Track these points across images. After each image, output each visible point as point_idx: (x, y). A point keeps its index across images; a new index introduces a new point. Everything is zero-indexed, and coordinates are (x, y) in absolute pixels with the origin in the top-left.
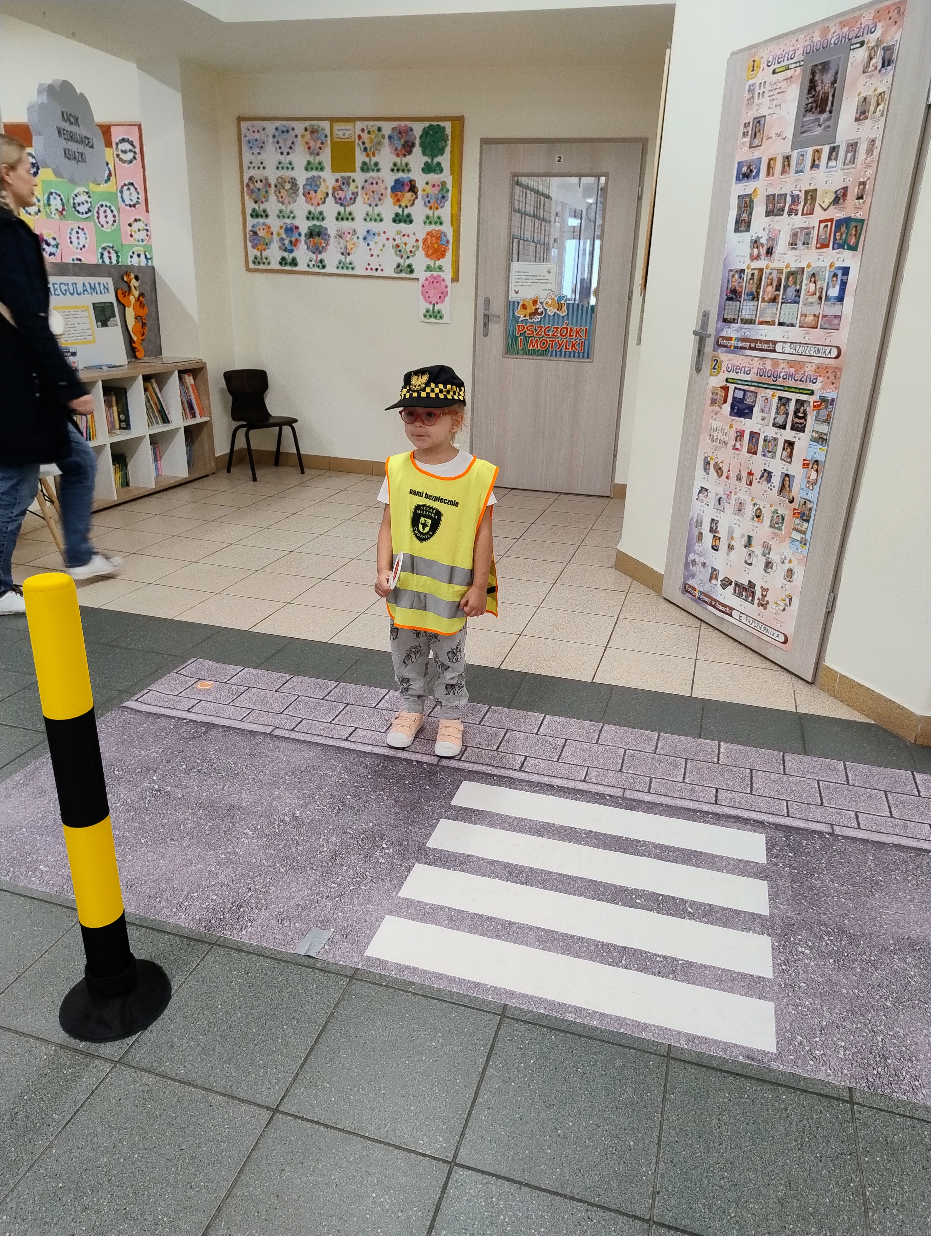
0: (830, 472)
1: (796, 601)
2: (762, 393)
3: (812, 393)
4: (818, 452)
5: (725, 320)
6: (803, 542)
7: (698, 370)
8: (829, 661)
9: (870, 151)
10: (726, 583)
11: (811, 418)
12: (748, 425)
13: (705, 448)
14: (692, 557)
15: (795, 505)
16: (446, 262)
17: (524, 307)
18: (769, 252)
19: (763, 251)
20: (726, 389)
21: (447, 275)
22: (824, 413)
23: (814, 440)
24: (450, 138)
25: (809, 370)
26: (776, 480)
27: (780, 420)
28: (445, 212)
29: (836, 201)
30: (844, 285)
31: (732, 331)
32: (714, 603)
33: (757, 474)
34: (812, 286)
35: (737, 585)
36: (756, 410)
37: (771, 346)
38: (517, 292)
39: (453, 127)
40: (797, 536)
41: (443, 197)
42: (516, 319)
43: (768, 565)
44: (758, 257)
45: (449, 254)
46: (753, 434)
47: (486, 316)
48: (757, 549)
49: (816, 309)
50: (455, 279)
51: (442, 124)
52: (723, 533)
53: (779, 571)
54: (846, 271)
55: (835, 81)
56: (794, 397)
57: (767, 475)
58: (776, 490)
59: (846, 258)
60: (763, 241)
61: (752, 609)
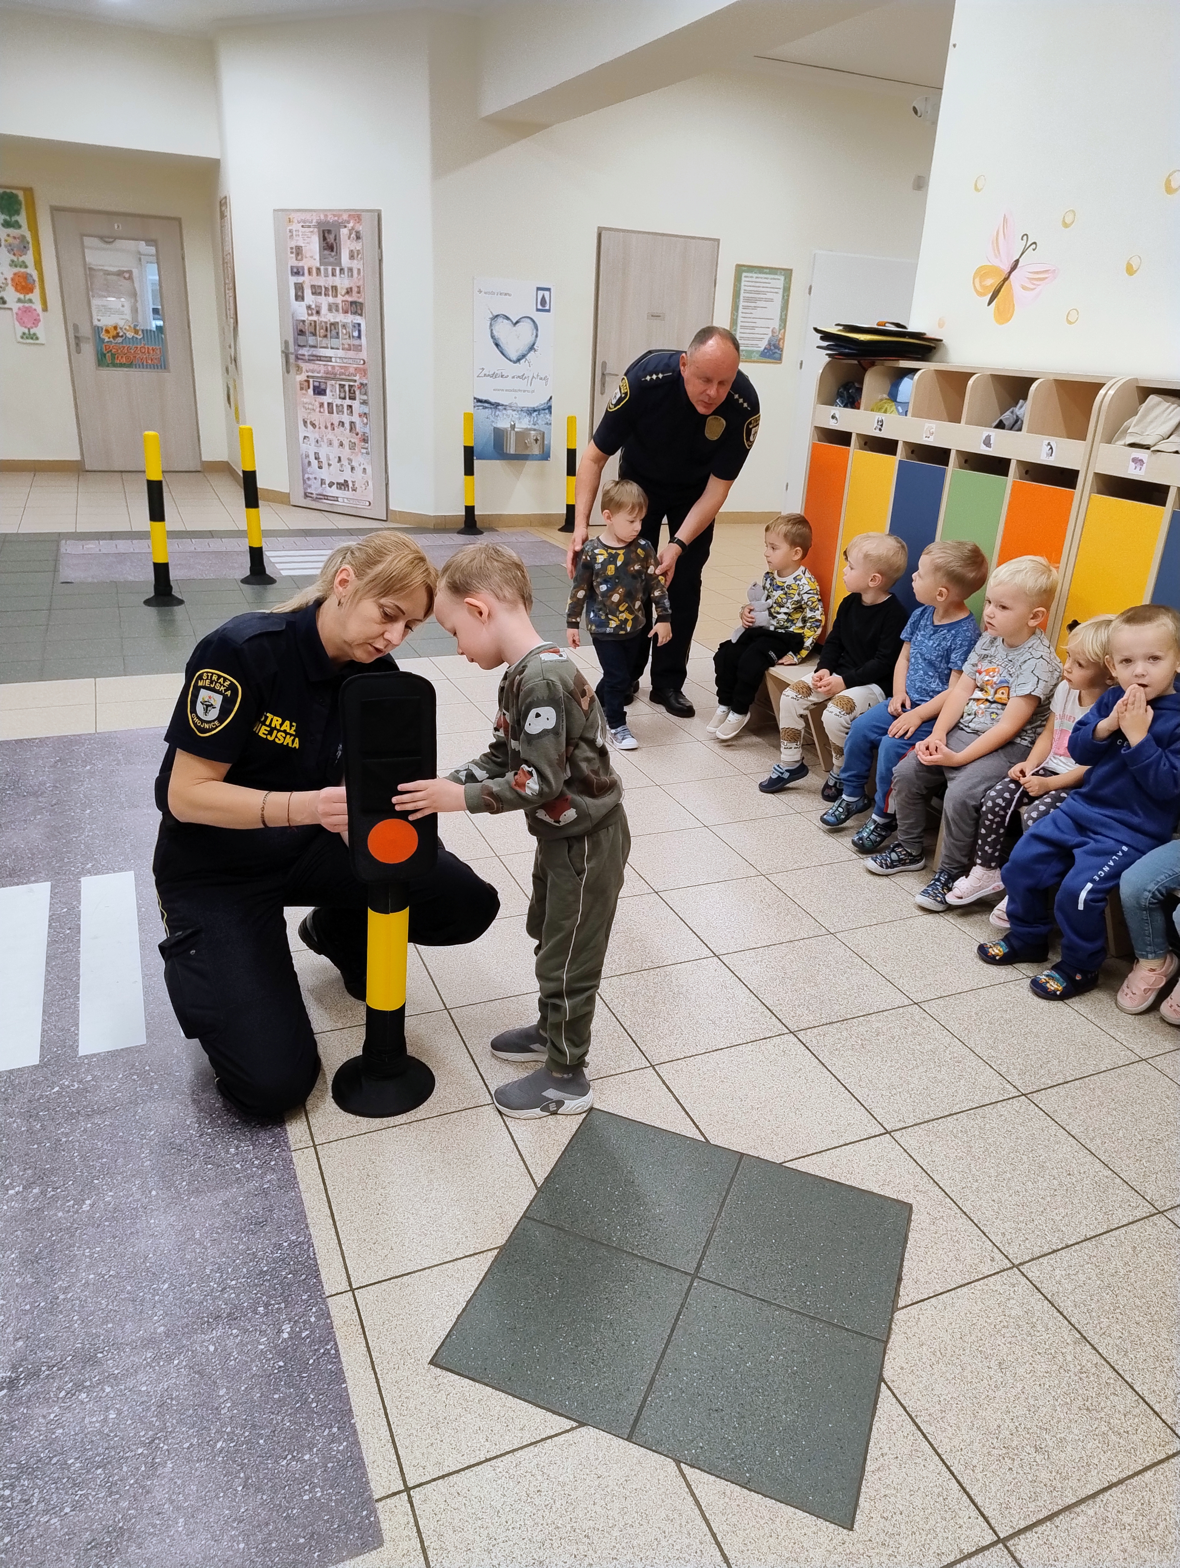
0: (372, 417)
1: (370, 483)
2: (329, 383)
3: (355, 381)
4: (365, 409)
5: (299, 346)
6: (367, 453)
7: (288, 372)
8: (391, 507)
9: (359, 273)
10: (331, 485)
11: (357, 393)
12: (325, 399)
13: (301, 414)
14: (306, 476)
15: (359, 436)
16: (35, 296)
17: (107, 331)
18: (318, 313)
19: (314, 312)
20: (308, 382)
21: (38, 306)
22: (363, 390)
23: (361, 403)
24: (23, 202)
25: (352, 370)
26: (347, 425)
27: (342, 395)
28: (29, 258)
29: (348, 293)
30: (359, 331)
31: (305, 351)
32: (326, 497)
33: (336, 424)
34: (344, 331)
35: (338, 484)
36: (328, 391)
37: (329, 359)
38: (99, 320)
39: (25, 195)
40: (364, 451)
41: (25, 247)
42: (102, 340)
43: (353, 468)
44: (312, 314)
45: (37, 291)
46: (329, 404)
47: (76, 338)
48: (345, 462)
49: (348, 341)
50: (45, 309)
51: (14, 191)
52: (323, 458)
53: (359, 470)
54: (359, 325)
55: (335, 240)
56: (347, 384)
57: (342, 424)
58: (348, 430)
59: (358, 319)
60: (313, 306)
61: (349, 494)
